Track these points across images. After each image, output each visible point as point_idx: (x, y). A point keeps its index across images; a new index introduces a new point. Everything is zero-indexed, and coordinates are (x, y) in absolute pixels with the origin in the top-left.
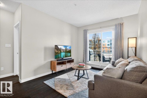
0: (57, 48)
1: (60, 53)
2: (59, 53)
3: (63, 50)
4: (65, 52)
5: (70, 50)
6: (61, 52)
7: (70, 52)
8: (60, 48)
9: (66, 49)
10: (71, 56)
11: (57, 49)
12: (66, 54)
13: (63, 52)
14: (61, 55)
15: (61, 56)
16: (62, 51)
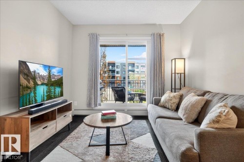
0: (26, 71)
1: (35, 88)
2: (29, 88)
3: (42, 77)
4: (47, 85)
5: (61, 79)
6: (36, 84)
7: (59, 83)
8: (35, 72)
9: (50, 76)
10: (62, 95)
11: (25, 74)
12: (49, 91)
13: (42, 84)
14: (35, 93)
15: (35, 96)
16: (39, 83)
